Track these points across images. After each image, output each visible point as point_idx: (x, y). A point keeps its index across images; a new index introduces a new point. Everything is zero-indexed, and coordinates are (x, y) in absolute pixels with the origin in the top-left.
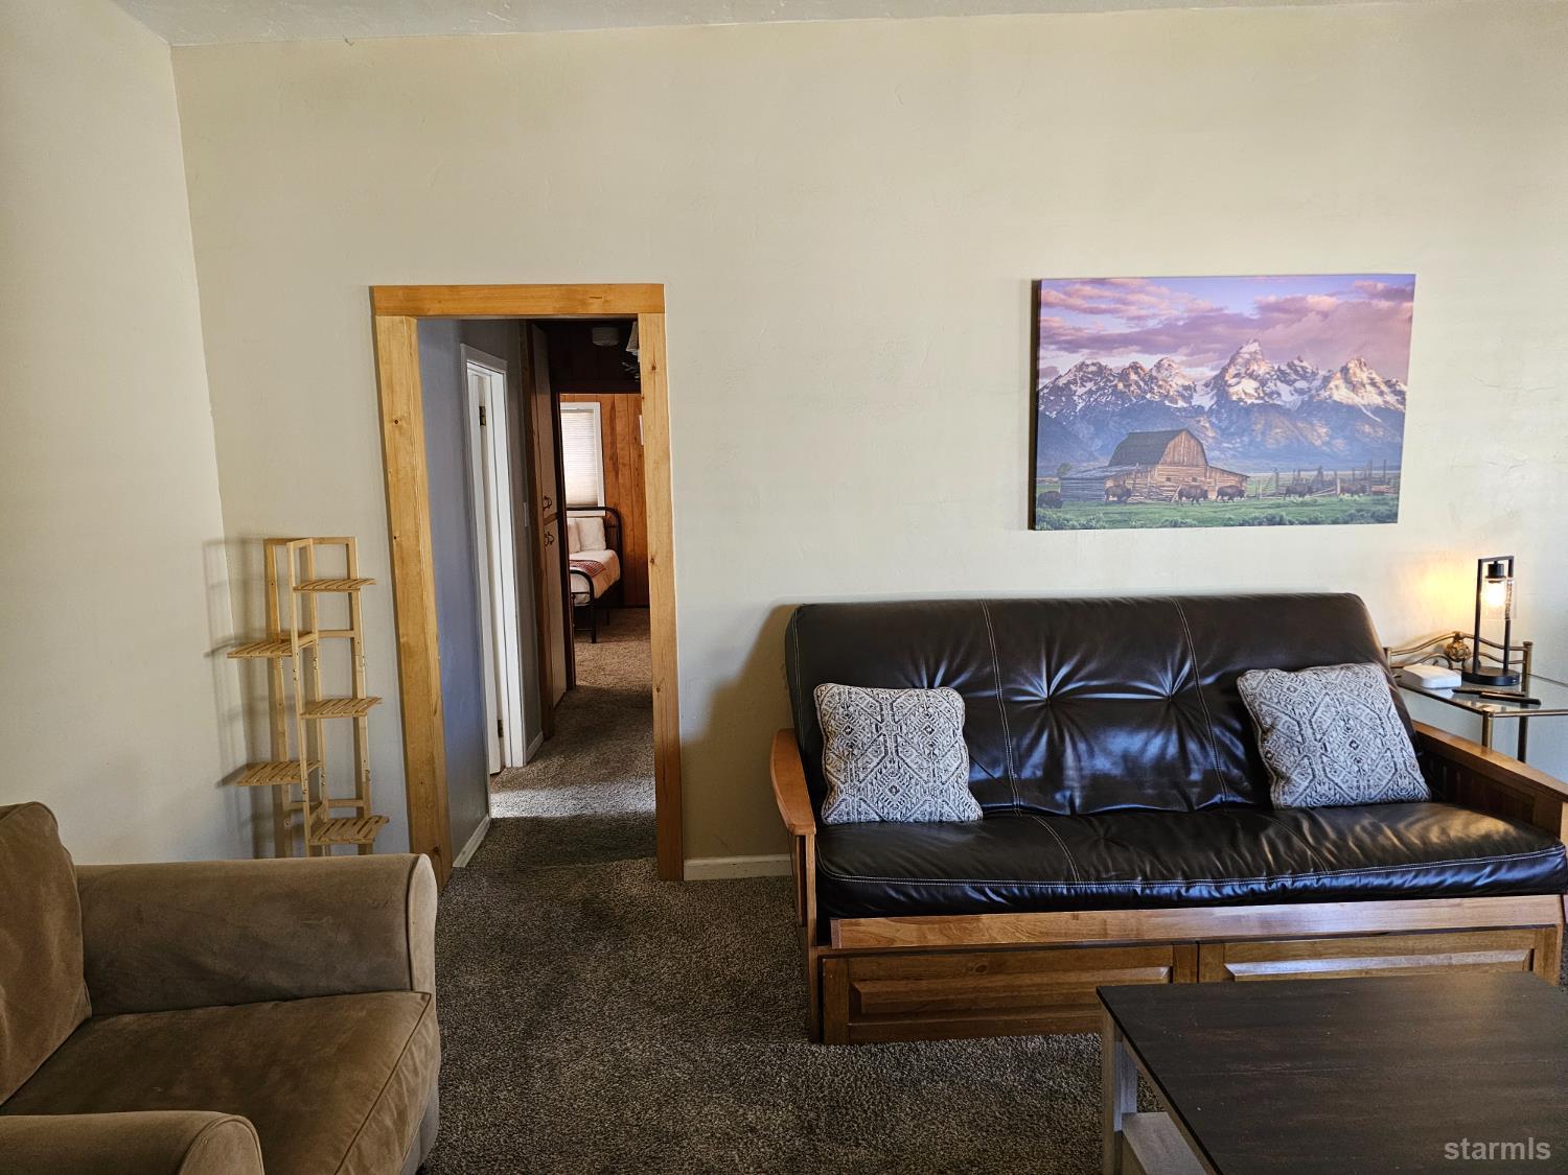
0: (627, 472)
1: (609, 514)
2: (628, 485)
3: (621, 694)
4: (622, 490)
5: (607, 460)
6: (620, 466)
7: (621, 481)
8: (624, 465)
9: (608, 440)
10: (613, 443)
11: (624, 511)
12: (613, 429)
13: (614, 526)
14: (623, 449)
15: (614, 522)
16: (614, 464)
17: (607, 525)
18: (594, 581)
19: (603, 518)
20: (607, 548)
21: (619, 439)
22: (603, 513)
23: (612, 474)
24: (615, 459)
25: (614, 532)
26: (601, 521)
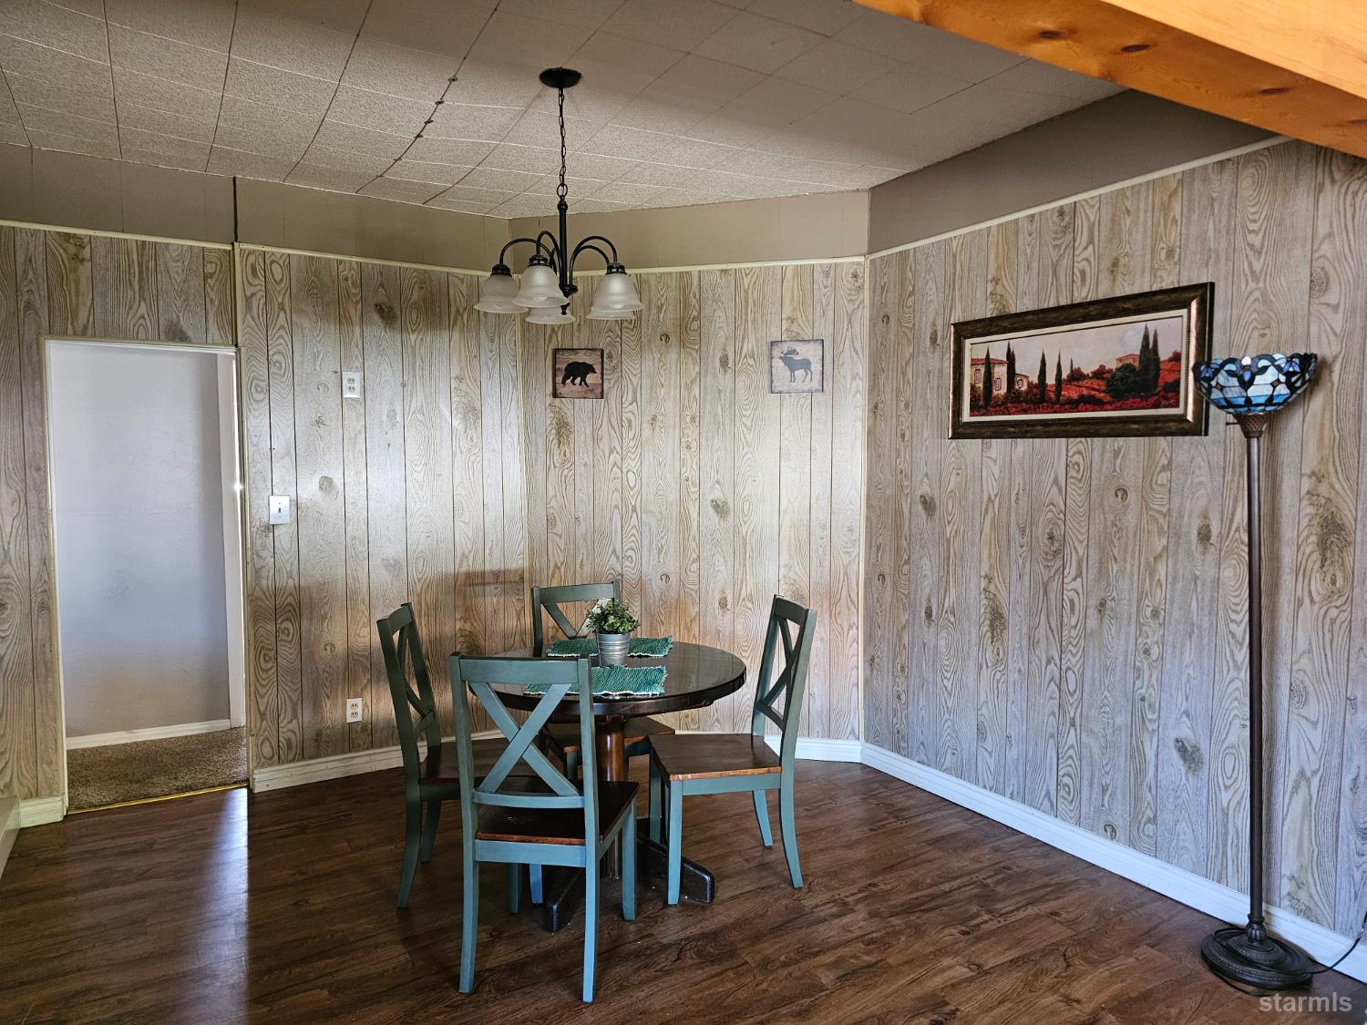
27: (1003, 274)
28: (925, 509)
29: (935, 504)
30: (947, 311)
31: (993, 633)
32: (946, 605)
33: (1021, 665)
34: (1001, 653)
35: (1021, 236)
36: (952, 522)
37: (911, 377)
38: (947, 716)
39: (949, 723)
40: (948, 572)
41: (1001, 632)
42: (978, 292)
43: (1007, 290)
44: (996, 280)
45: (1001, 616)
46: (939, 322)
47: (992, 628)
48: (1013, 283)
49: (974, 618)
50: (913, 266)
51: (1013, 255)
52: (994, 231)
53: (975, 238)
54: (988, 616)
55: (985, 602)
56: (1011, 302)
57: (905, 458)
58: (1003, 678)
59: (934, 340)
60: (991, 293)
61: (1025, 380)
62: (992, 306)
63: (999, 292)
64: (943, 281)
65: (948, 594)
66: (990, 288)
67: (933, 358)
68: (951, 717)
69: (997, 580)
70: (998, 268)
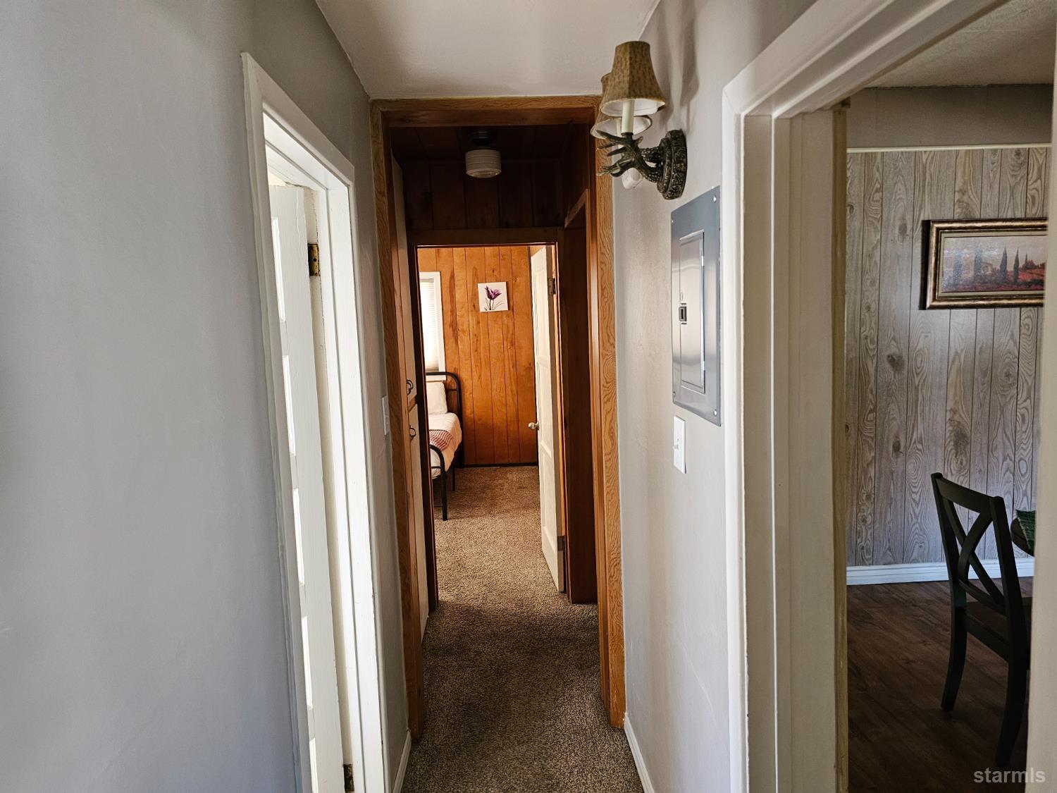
0: (466, 338)
1: (450, 378)
2: (468, 350)
3: (507, 623)
4: (462, 355)
5: (447, 327)
6: (460, 333)
7: (460, 347)
8: (464, 332)
9: (448, 307)
10: (453, 311)
11: (464, 375)
12: (452, 296)
13: (455, 390)
14: (462, 316)
15: (454, 386)
16: (454, 331)
17: (448, 390)
18: (444, 453)
19: (445, 383)
20: (449, 411)
21: (458, 306)
22: (444, 378)
23: (452, 340)
24: (454, 325)
25: (454, 395)
26: (442, 385)
27: (969, 188)
28: (893, 366)
29: (903, 361)
30: (917, 209)
31: (956, 450)
32: (915, 437)
33: (981, 466)
34: (964, 462)
35: (985, 163)
36: (921, 374)
37: (878, 259)
38: (914, 520)
39: (917, 525)
40: (916, 412)
41: (965, 447)
42: (947, 198)
43: (971, 200)
44: (963, 192)
45: (964, 436)
46: (909, 217)
47: (956, 445)
48: (978, 196)
49: (941, 442)
50: (880, 166)
51: (978, 176)
52: (962, 155)
53: (945, 157)
54: (953, 438)
55: (951, 428)
56: (976, 210)
57: (870, 325)
58: (966, 479)
59: (903, 230)
60: (958, 201)
61: (989, 268)
62: (959, 210)
63: (966, 201)
64: (913, 185)
65: (916, 428)
66: (957, 196)
67: (903, 245)
68: (919, 521)
69: (961, 411)
70: (965, 183)
